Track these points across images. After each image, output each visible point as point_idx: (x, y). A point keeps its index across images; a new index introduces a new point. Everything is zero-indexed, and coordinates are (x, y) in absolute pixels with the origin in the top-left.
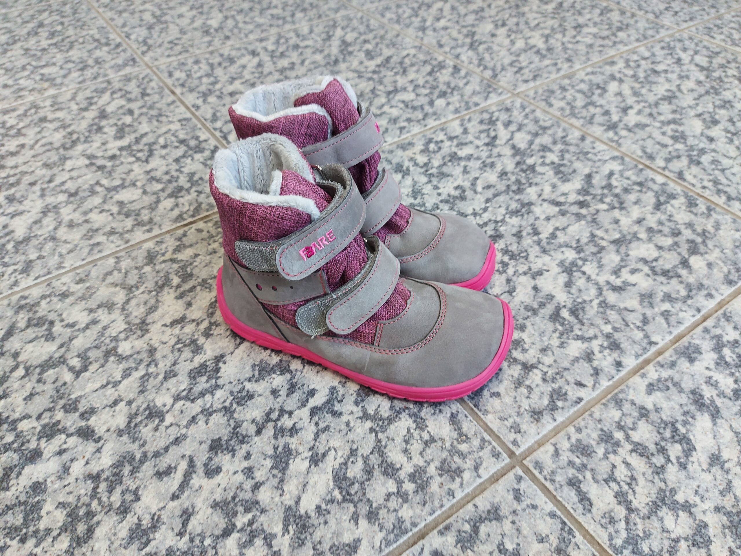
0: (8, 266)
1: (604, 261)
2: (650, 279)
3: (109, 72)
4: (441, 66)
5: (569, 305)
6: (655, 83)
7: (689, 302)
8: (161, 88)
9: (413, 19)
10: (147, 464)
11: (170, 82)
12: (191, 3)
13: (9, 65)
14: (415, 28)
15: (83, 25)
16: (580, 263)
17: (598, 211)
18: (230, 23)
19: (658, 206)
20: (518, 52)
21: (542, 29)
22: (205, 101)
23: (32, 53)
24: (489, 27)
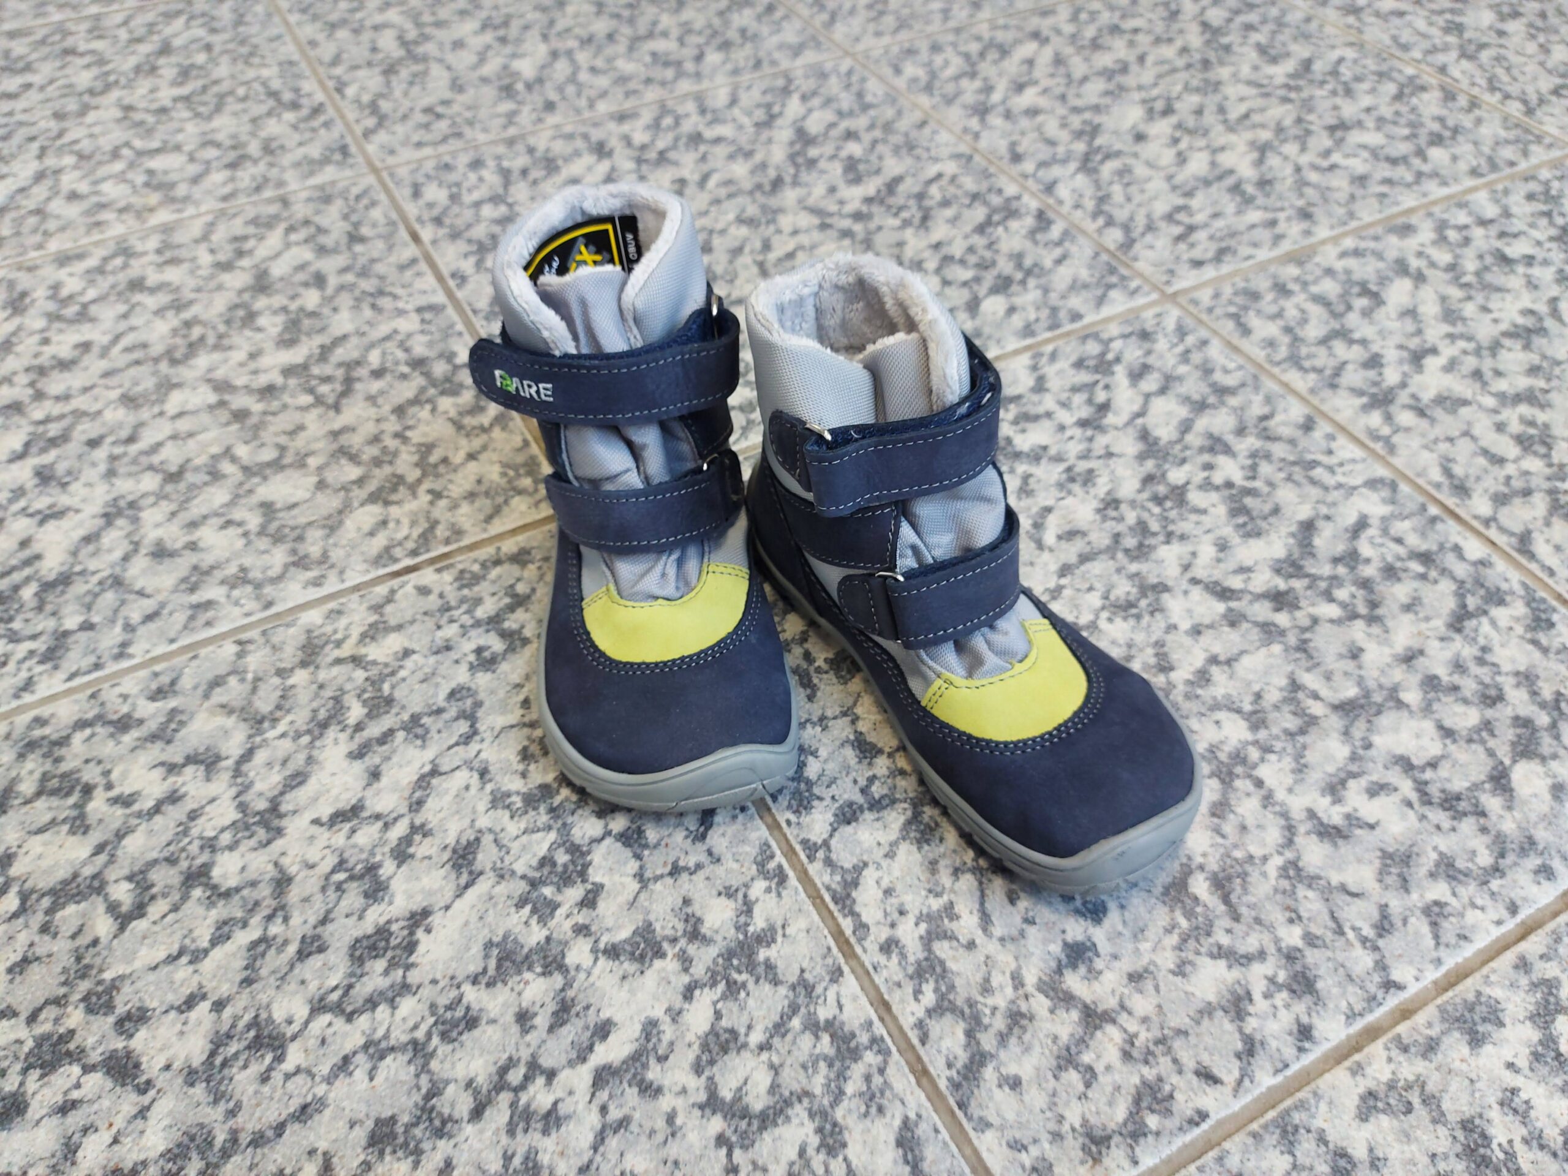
0: (18, 641)
1: (1310, 757)
2: (1411, 813)
3: (290, 176)
4: (1010, 211)
5: (1213, 865)
6: (1499, 289)
7: (1495, 884)
8: (392, 223)
9: (965, 83)
10: (236, 1159)
11: (412, 209)
12: (484, 14)
13: (86, 145)
14: (965, 107)
15: (252, 54)
16: (1254, 754)
17: (1315, 621)
18: (562, 68)
19: (1459, 621)
20: (1192, 183)
21: (1254, 126)
22: (479, 265)
23: (137, 116)
24: (1131, 114)
